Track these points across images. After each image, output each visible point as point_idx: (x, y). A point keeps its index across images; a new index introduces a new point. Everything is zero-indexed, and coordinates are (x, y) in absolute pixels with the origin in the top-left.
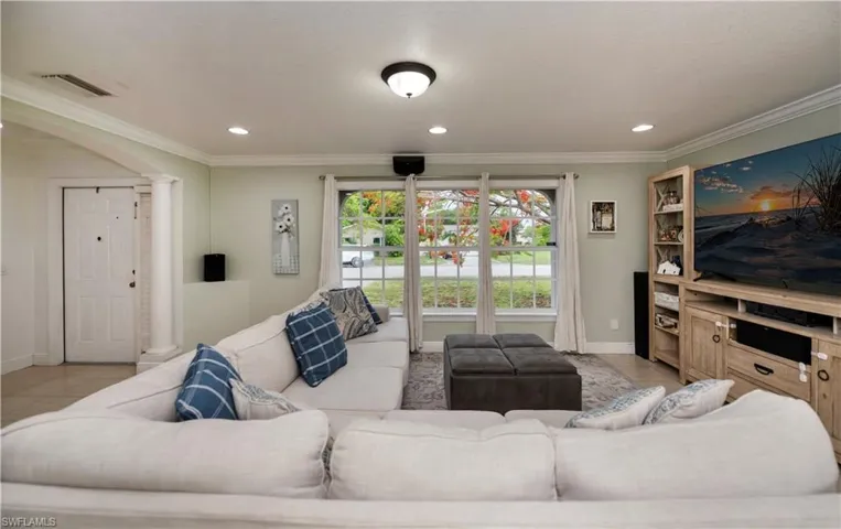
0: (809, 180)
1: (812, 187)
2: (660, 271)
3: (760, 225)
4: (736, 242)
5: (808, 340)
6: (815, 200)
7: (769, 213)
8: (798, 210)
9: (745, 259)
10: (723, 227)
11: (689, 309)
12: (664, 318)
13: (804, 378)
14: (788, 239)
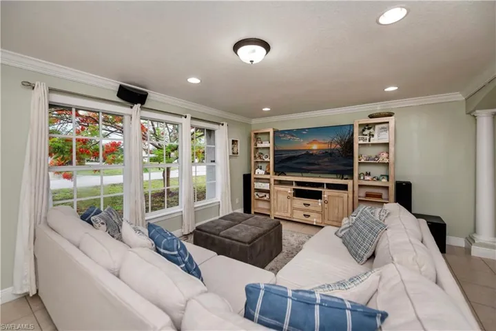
0: (336, 139)
1: (337, 142)
2: (256, 173)
3: (312, 154)
4: (299, 161)
5: (321, 192)
6: (338, 146)
7: (317, 150)
8: (331, 149)
9: (304, 167)
10: (291, 154)
11: (276, 188)
12: (259, 194)
13: (320, 204)
14: (326, 159)
